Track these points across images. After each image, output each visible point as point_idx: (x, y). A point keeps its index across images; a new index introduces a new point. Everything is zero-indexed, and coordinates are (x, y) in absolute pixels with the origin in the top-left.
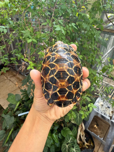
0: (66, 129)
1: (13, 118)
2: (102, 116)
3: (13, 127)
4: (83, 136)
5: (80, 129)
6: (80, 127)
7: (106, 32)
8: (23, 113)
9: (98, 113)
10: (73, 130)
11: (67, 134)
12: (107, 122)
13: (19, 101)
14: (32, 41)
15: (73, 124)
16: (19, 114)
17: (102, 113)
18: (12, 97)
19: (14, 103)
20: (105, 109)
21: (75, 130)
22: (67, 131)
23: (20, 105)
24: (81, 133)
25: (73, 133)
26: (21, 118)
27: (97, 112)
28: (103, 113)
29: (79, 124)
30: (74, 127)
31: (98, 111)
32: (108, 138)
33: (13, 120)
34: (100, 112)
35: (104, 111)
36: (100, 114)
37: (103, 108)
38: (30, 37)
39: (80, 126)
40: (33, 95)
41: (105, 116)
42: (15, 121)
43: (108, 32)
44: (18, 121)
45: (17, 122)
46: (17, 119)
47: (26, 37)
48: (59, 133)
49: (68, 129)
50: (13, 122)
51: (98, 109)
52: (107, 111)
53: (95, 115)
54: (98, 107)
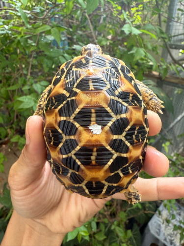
7: (173, 83)
9: (157, 240)
17: (165, 240)
20: (171, 231)
27: (157, 236)
28: (168, 240)
31: (159, 235)
34: (161, 238)
35: (170, 235)
36: (161, 242)
37: (169, 228)
43: (177, 84)
51: (159, 230)
52: (176, 235)
53: (153, 242)
54: (160, 225)
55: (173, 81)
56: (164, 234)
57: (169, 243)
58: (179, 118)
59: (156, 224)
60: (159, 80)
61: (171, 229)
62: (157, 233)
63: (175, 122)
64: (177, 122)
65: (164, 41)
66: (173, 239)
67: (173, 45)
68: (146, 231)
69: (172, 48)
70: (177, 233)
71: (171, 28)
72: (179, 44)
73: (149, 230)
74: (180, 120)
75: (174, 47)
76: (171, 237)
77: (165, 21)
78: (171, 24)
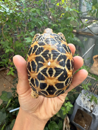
0: (52, 122)
1: (5, 114)
2: (85, 110)
3: (5, 123)
4: (68, 128)
5: (66, 122)
6: (65, 121)
7: (83, 35)
8: (14, 109)
9: (80, 107)
10: (59, 124)
11: (53, 127)
12: (89, 114)
13: (10, 98)
14: (10, 51)
15: (59, 117)
16: (10, 110)
17: (84, 106)
18: (4, 95)
19: (6, 101)
20: (87, 103)
21: (60, 123)
22: (53, 124)
23: (11, 102)
24: (66, 126)
25: (59, 126)
26: (12, 114)
27: (80, 105)
28: (85, 106)
29: (64, 118)
30: (60, 120)
31: (81, 105)
32: (91, 129)
33: (5, 116)
34: (82, 106)
35: (86, 104)
36: (82, 108)
37: (85, 101)
38: (8, 47)
39: (65, 119)
40: (17, 96)
41: (86, 109)
42: (7, 116)
43: (85, 35)
44: (10, 116)
45: (9, 118)
46: (9, 115)
47: (5, 47)
48: (47, 127)
49: (54, 123)
50: (5, 118)
51: (81, 103)
52: (88, 104)
53: (78, 108)
54: (81, 101)
55: (83, 34)
56: (83, 104)
57: (86, 108)
58: (86, 53)
59: (79, 101)
60: (77, 34)
61: (86, 102)
62: (80, 104)
63: (85, 54)
64: (86, 55)
65: (78, 15)
66: (87, 106)
67: (82, 17)
68: (75, 104)
69: (82, 19)
70: (89, 103)
71: (81, 9)
72: (85, 16)
73: (76, 103)
74: (87, 54)
75: (83, 18)
76: (86, 105)
77: (78, 6)
78: (81, 7)
